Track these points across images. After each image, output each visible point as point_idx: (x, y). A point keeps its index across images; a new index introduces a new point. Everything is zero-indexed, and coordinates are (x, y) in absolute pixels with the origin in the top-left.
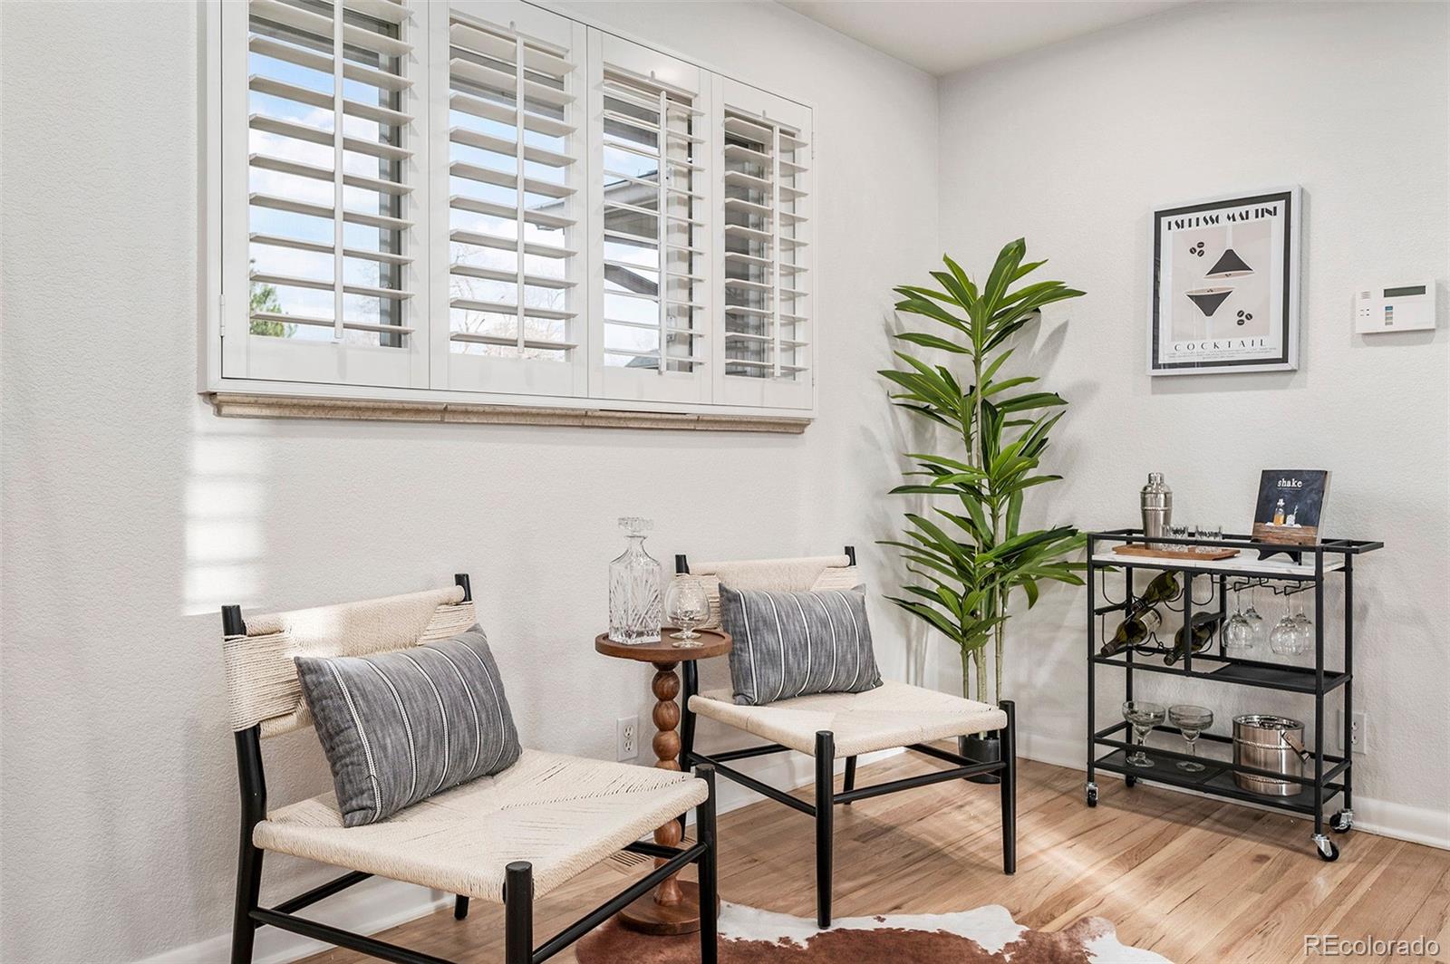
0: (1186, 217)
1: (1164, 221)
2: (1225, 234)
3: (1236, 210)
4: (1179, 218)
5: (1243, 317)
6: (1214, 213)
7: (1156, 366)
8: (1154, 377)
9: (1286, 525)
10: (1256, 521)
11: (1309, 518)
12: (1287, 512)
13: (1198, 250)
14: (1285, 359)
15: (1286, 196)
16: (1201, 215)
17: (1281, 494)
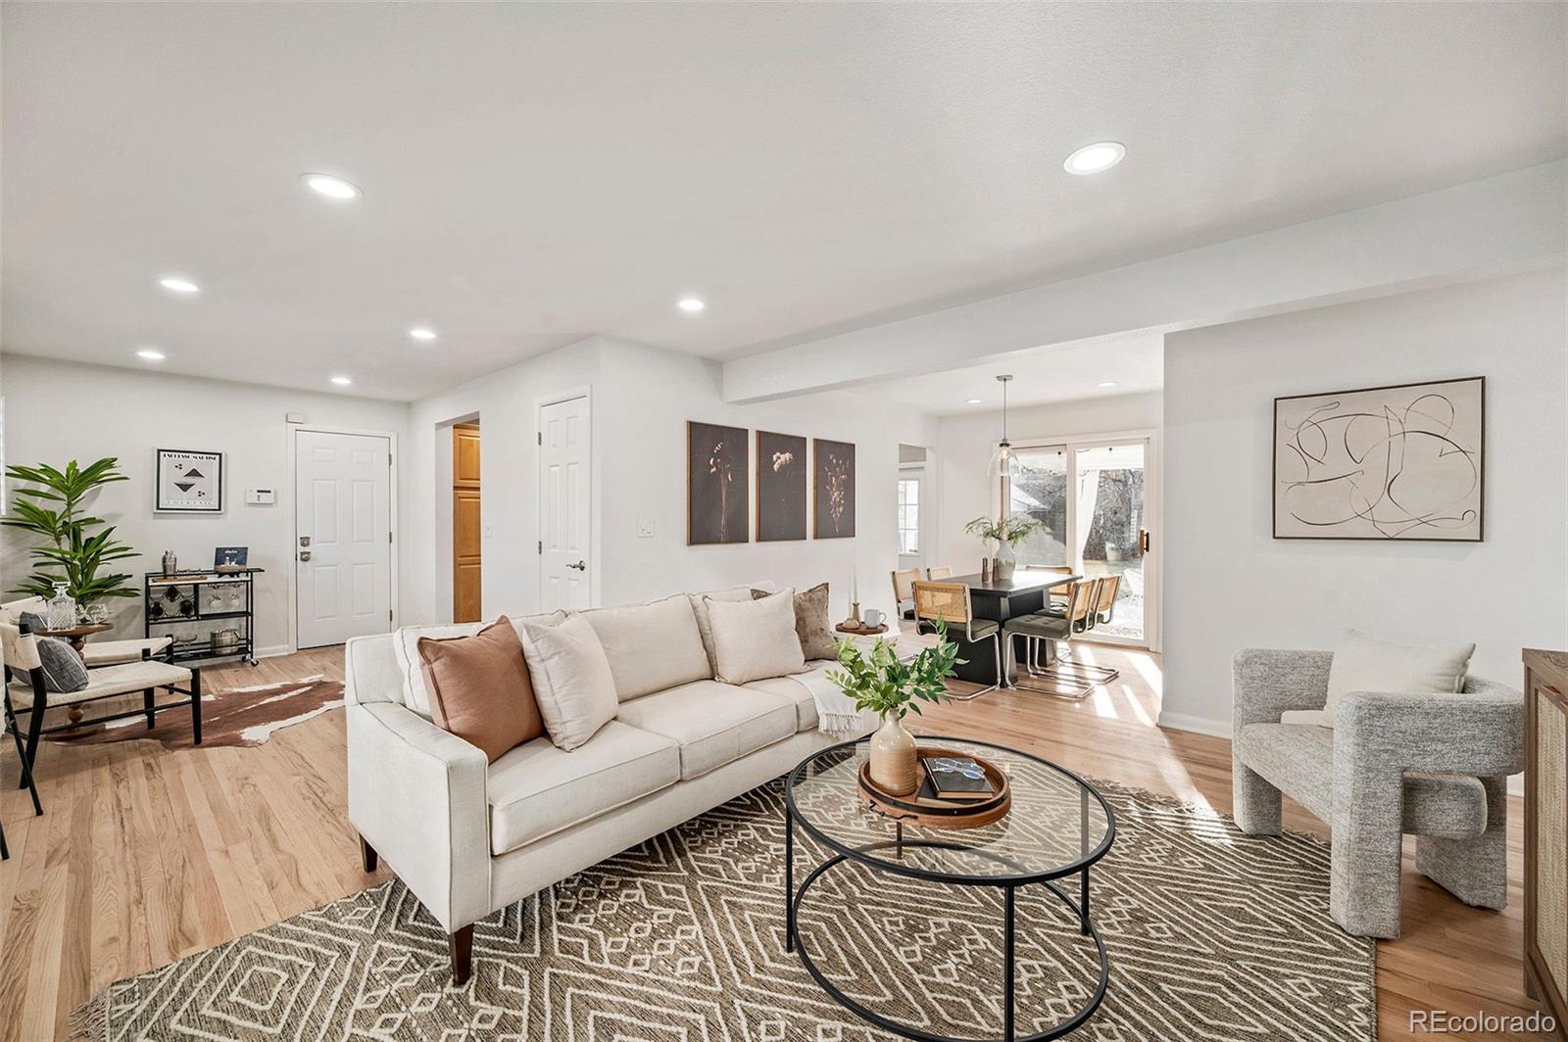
0: (173, 454)
1: (162, 453)
2: (192, 463)
3: (198, 455)
4: (170, 453)
5: (200, 494)
6: (187, 455)
7: (158, 508)
8: (155, 513)
9: (230, 565)
10: (216, 564)
11: (242, 561)
12: (231, 562)
13: (180, 467)
14: (220, 509)
15: (220, 455)
16: (181, 454)
17: (227, 555)
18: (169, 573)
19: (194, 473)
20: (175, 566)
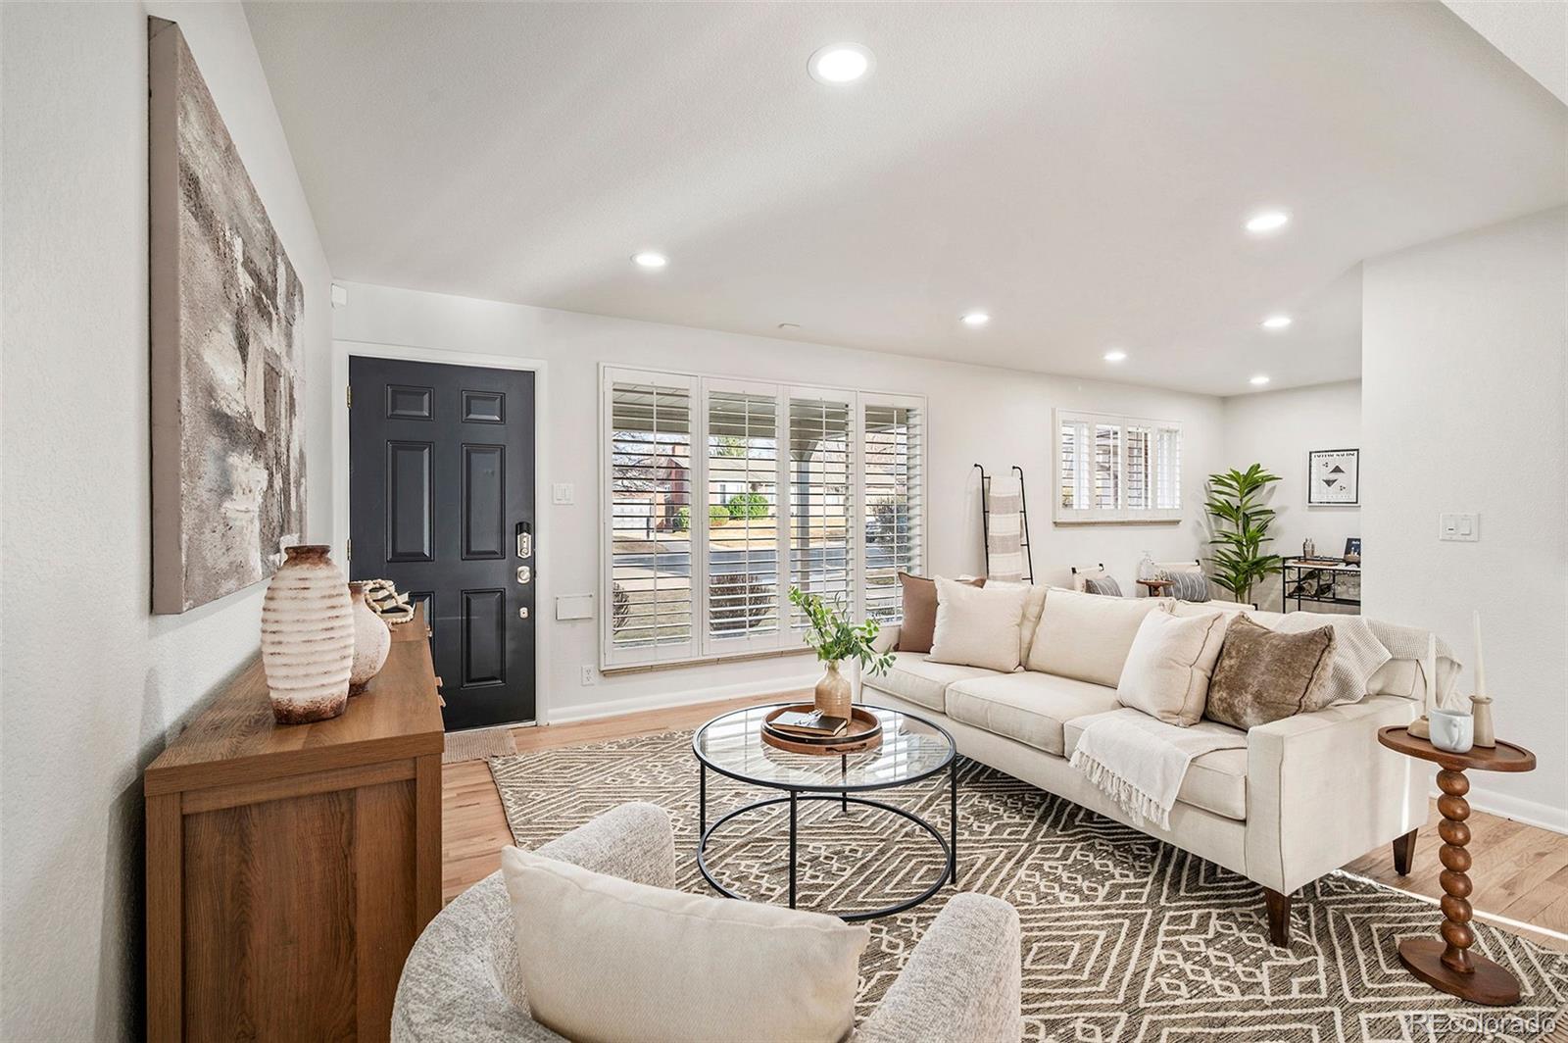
1: (1313, 455)
2: (1336, 460)
3: (1339, 453)
4: (1319, 454)
5: (1341, 488)
6: (1332, 454)
7: (1310, 502)
8: (1309, 506)
9: (1350, 555)
10: (1344, 554)
12: (1351, 551)
13: (1326, 465)
14: (1357, 503)
15: (1358, 450)
16: (1326, 454)
17: (1353, 545)
18: (1308, 557)
19: (1337, 470)
20: (1313, 552)
